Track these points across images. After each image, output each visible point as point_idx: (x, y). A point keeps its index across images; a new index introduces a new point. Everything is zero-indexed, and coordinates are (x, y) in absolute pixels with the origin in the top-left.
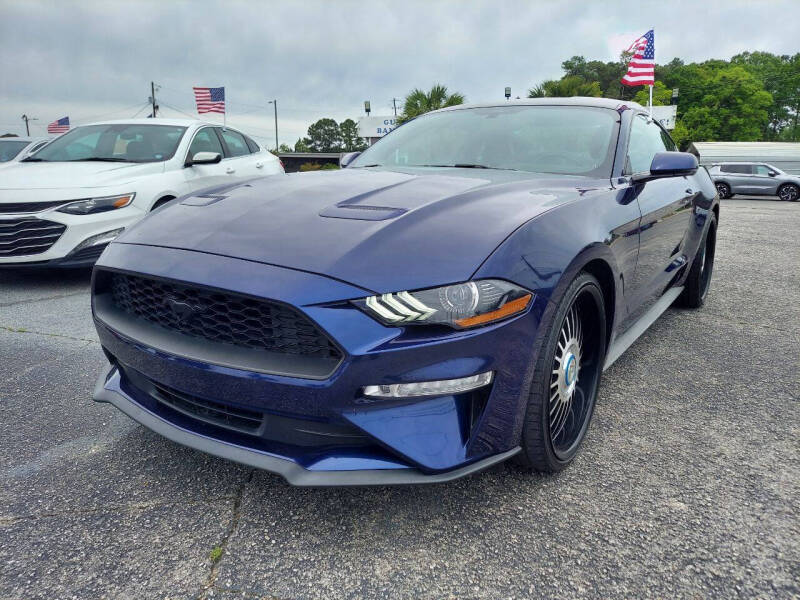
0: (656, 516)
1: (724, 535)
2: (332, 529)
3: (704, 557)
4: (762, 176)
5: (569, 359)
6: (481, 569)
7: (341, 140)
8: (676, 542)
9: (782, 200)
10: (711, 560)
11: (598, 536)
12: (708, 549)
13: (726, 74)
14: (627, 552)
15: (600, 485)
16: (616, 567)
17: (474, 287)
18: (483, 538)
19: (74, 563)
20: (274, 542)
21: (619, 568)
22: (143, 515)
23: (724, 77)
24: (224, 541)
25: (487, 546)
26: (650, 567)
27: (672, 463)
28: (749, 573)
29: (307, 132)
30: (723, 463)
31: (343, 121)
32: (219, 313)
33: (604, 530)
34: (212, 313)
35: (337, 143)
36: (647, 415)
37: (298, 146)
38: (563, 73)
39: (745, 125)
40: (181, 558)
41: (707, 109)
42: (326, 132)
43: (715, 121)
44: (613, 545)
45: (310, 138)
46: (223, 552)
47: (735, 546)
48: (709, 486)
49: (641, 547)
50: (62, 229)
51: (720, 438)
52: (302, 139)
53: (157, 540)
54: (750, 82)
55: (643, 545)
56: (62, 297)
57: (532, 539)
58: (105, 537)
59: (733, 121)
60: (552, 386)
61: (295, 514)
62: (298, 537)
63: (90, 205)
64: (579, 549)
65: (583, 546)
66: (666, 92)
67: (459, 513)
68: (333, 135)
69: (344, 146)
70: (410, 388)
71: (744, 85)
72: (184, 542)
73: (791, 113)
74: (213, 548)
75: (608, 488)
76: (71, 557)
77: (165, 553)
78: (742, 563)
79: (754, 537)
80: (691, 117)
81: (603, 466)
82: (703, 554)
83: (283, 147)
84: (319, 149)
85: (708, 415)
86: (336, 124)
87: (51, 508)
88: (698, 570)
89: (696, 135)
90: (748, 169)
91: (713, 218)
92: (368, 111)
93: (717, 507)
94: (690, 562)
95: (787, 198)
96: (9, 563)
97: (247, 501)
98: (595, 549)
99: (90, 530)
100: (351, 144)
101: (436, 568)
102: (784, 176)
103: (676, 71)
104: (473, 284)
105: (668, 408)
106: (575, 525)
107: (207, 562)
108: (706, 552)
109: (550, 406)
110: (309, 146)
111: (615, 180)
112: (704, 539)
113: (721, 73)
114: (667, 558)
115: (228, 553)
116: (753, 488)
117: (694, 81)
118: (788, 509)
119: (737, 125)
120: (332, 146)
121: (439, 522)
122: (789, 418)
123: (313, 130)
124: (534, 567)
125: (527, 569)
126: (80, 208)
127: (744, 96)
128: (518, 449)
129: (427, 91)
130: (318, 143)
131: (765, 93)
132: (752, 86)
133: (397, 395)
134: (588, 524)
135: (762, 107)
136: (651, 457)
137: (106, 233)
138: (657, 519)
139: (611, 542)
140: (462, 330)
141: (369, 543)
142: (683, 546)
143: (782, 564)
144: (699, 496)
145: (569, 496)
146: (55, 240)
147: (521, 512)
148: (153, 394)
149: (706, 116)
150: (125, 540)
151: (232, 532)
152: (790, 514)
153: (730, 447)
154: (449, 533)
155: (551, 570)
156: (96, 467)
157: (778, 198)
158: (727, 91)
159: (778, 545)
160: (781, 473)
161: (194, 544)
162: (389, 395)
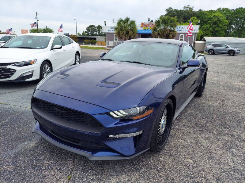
0: (184, 164)
1: (201, 170)
2: (100, 169)
3: (195, 176)
4: (224, 48)
5: (163, 122)
6: (139, 181)
7: (97, 32)
8: (189, 172)
9: (229, 55)
10: (197, 177)
11: (169, 170)
12: (197, 174)
13: (215, 15)
14: (176, 175)
15: (170, 155)
16: (173, 179)
17: (138, 108)
18: (139, 172)
19: (31, 181)
20: (84, 173)
21: (174, 180)
22: (48, 166)
23: (214, 15)
24: (71, 173)
25: (140, 174)
26: (182, 179)
27: (190, 148)
28: (206, 181)
29: (86, 29)
30: (203, 148)
31: (97, 26)
32: (69, 113)
33: (171, 169)
34: (67, 113)
35: (95, 33)
36: (184, 133)
37: (83, 33)
38: (166, 13)
39: (220, 30)
40: (60, 178)
41: (209, 25)
42: (92, 29)
43: (211, 29)
44: (173, 173)
45: (87, 31)
46: (71, 177)
47: (204, 173)
48: (199, 155)
49: (180, 174)
50: (15, 71)
51: (203, 140)
52: (84, 31)
53: (53, 173)
54: (222, 17)
55: (180, 173)
56: (15, 91)
57: (152, 172)
58: (39, 173)
59: (216, 29)
60: (159, 129)
61: (89, 165)
62: (91, 172)
63: (23, 64)
64: (164, 174)
65: (165, 173)
66: (197, 20)
67: (133, 164)
68: (94, 30)
69: (98, 34)
70: (121, 136)
71: (220, 18)
72: (60, 174)
73: (233, 27)
74: (68, 175)
75: (173, 156)
76: (30, 179)
77: (55, 177)
78: (205, 178)
79: (209, 170)
80: (204, 27)
81: (171, 149)
82: (195, 175)
83: (78, 34)
84: (90, 34)
85: (200, 133)
86: (95, 27)
87: (22, 164)
88: (194, 180)
89: (205, 33)
90: (220, 46)
91: (206, 72)
92: (105, 24)
93: (200, 161)
94: (192, 178)
95: (231, 54)
96: (14, 180)
97: (76, 161)
98: (168, 174)
99: (34, 170)
100: (100, 33)
101: (127, 181)
102: (230, 48)
103: (200, 13)
104: (138, 107)
105: (190, 131)
106: (163, 167)
107: (67, 180)
108: (196, 175)
109: (158, 135)
110: (87, 34)
111: (177, 68)
112: (196, 171)
113: (214, 14)
114: (187, 176)
115: (72, 177)
116: (210, 156)
117: (205, 16)
118: (218, 162)
119: (218, 30)
120: (94, 34)
121: (128, 167)
122: (222, 134)
123: (88, 28)
124: (152, 180)
125: (151, 180)
126: (20, 65)
127: (220, 21)
128: (149, 148)
129: (124, 19)
130: (90, 33)
131: (226, 21)
132: (223, 19)
133: (118, 137)
134: (167, 167)
135: (225, 25)
136: (184, 146)
137: (28, 72)
138: (184, 165)
139: (172, 172)
140: (135, 120)
141: (110, 173)
142: (191, 173)
143: (215, 178)
144: (196, 158)
145: (162, 159)
146: (13, 74)
147: (150, 164)
148: (49, 131)
149: (209, 27)
150: (44, 173)
151: (73, 170)
152: (218, 163)
153: (205, 143)
154: (130, 170)
155: (157, 181)
156: (33, 150)
157: (228, 54)
158: (215, 20)
159: (214, 172)
160: (217, 151)
161: (63, 175)
162: (116, 137)
